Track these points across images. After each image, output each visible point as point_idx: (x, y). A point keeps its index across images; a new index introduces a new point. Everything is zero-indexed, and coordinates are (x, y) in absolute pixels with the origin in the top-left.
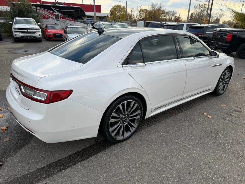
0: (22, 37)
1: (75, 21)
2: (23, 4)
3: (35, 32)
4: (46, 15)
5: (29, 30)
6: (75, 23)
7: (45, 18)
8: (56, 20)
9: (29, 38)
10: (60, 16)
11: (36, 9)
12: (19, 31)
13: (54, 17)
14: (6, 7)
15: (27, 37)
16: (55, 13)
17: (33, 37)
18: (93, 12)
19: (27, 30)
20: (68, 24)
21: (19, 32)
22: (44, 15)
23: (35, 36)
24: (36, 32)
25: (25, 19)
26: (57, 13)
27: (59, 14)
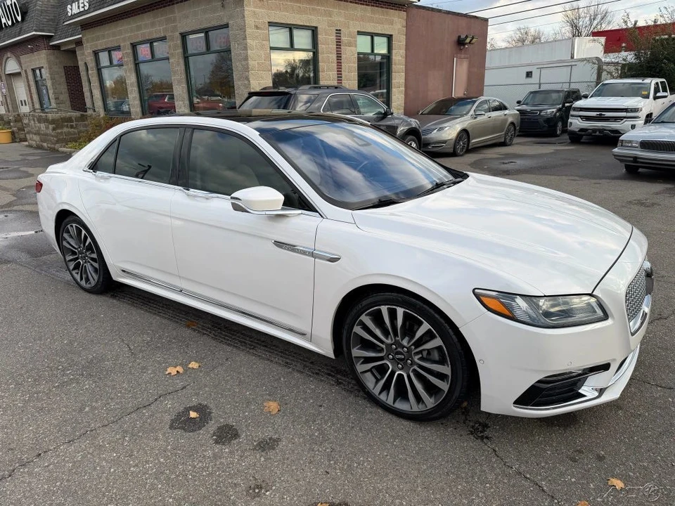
0: (582, 130)
3: (621, 118)
5: (603, 113)
9: (598, 133)
12: (580, 116)
15: (594, 131)
17: (609, 131)
19: (598, 113)
21: (579, 118)
23: (618, 129)
24: (625, 117)
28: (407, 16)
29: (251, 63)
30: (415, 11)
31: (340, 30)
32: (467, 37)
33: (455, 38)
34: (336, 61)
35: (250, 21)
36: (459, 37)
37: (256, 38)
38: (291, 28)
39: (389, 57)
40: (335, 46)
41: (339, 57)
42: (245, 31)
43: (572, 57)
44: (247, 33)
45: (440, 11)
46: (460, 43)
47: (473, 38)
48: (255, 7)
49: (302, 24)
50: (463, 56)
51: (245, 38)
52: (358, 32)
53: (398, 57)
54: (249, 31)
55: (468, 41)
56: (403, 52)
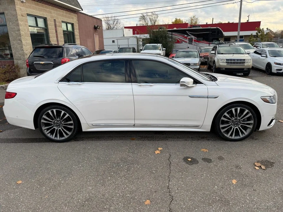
1: (209, 44)
2: (160, 31)
4: (180, 39)
6: (209, 45)
7: (178, 42)
8: (189, 44)
10: (193, 39)
11: (172, 34)
13: (187, 41)
14: (146, 35)
16: (189, 37)
18: (237, 31)
20: (201, 47)
22: (177, 40)
25: (153, 46)
26: (191, 37)
27: (193, 37)
28: (78, 16)
29: (21, 32)
30: (80, 14)
31: (55, 20)
32: (98, 26)
33: (93, 26)
34: (55, 33)
35: (19, 12)
36: (95, 26)
37: (23, 21)
38: (36, 17)
39: (73, 32)
40: (54, 27)
41: (56, 32)
42: (17, 17)
43: (124, 36)
44: (18, 18)
45: (87, 15)
46: (95, 28)
47: (100, 27)
48: (21, 6)
49: (40, 16)
50: (96, 34)
51: (17, 20)
52: (62, 21)
53: (77, 32)
54: (19, 17)
55: (98, 28)
56: (78, 31)
